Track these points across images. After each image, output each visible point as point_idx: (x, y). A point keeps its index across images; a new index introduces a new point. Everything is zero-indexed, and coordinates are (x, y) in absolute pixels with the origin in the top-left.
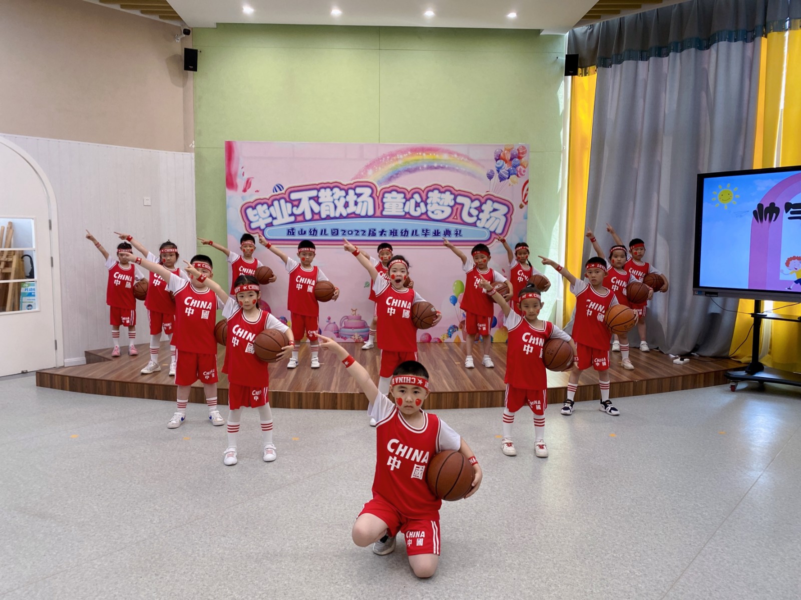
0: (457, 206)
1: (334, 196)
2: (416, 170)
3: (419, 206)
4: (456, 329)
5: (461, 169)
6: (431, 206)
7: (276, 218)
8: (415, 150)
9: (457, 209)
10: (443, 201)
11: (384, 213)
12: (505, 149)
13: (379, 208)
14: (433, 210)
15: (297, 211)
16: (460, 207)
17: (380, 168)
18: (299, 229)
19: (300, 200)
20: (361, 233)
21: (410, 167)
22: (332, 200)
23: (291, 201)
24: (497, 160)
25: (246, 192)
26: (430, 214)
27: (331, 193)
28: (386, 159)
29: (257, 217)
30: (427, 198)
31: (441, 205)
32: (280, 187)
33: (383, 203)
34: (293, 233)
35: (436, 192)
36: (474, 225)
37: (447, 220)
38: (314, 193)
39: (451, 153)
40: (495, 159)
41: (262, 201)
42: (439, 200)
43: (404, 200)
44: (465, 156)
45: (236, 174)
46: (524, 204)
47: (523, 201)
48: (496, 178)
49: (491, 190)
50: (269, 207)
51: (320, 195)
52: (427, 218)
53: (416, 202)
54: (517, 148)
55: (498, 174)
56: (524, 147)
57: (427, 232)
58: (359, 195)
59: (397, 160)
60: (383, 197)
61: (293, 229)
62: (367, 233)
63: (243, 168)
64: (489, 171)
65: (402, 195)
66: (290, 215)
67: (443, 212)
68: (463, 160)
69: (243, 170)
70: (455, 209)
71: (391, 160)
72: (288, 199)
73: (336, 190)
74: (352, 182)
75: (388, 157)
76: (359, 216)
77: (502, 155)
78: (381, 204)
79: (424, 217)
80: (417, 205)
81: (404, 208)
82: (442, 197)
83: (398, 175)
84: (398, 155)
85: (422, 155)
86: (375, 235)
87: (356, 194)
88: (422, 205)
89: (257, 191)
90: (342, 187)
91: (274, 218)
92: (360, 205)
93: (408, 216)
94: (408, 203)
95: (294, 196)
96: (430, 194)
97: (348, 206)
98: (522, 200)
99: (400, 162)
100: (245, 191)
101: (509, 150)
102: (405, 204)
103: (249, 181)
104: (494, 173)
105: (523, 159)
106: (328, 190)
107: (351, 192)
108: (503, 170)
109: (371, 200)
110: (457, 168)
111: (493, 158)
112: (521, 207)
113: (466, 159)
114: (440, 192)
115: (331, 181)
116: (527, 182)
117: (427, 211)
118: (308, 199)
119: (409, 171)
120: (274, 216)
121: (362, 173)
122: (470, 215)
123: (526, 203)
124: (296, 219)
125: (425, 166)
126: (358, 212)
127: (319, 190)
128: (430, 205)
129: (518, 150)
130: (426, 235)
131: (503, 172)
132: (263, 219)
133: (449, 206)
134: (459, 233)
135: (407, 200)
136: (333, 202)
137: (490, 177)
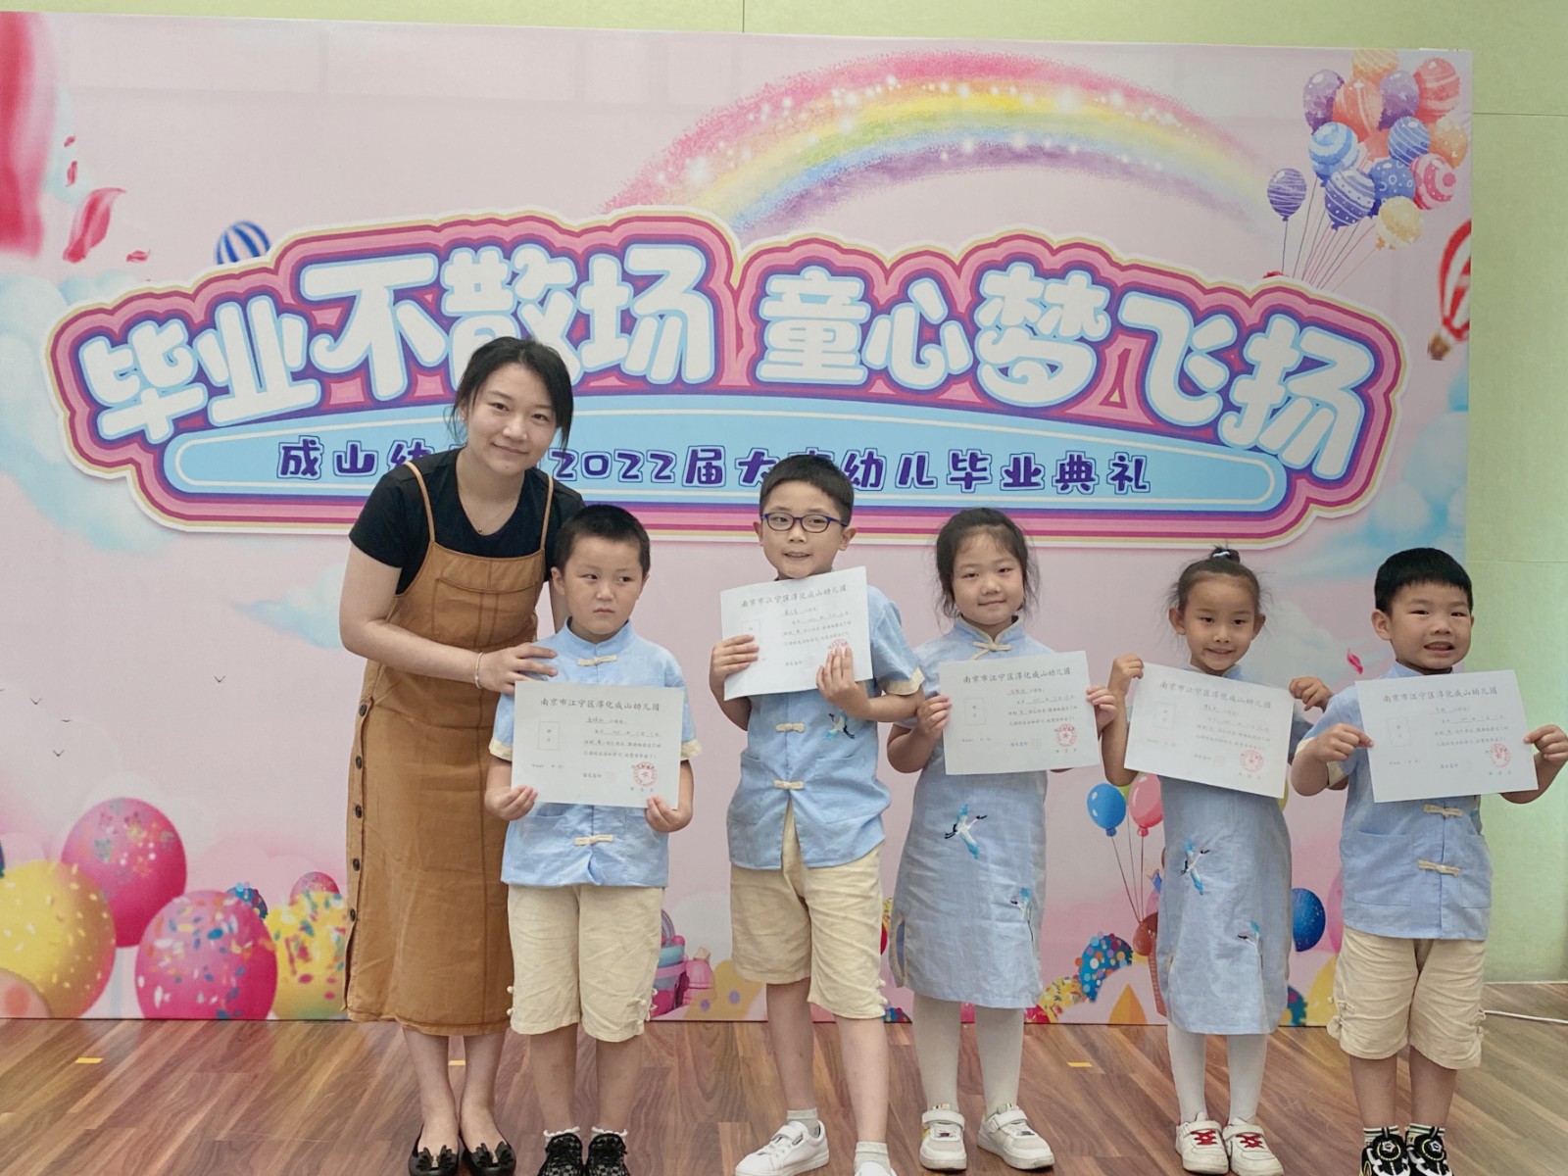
0: (1123, 342)
1: (520, 285)
2: (925, 163)
3: (937, 341)
4: (1121, 955)
5: (1145, 162)
6: (995, 342)
7: (224, 391)
8: (919, 70)
9: (1124, 357)
10: (1053, 315)
11: (766, 372)
12: (1358, 74)
13: (740, 346)
14: (1002, 362)
15: (332, 357)
16: (1137, 346)
17: (747, 154)
18: (343, 448)
19: (346, 304)
20: (648, 468)
21: (893, 150)
22: (510, 306)
23: (304, 307)
24: (1316, 124)
25: (83, 262)
26: (989, 379)
27: (503, 270)
28: (777, 107)
29: (133, 382)
30: (978, 300)
31: (1045, 338)
32: (251, 237)
33: (762, 325)
34: (311, 463)
35: (1021, 271)
36: (1207, 434)
37: (1074, 410)
38: (419, 270)
39: (1093, 85)
40: (1308, 115)
41: (160, 306)
42: (1033, 314)
43: (863, 311)
44: (1164, 104)
45: (36, 173)
46: (1447, 337)
47: (1447, 322)
48: (1313, 209)
49: (1288, 270)
50: (194, 332)
51: (447, 280)
52: (973, 398)
53: (923, 321)
54: (1413, 71)
55: (1321, 192)
56: (1445, 68)
57: (974, 468)
58: (641, 284)
59: (832, 113)
60: (761, 294)
61: (308, 446)
62: (680, 468)
63: (71, 140)
64: (1282, 174)
65: (856, 286)
66: (297, 376)
67: (1053, 368)
68: (1152, 118)
69: (72, 153)
70: (1112, 354)
71: (803, 116)
72: (288, 299)
73: (529, 256)
74: (609, 219)
75: (788, 102)
76: (639, 385)
77: (1340, 98)
78: (749, 329)
79: (962, 392)
80: (928, 334)
81: (860, 351)
82: (1048, 299)
83: (837, 189)
84: (835, 93)
85: (953, 92)
86: (719, 479)
87: (626, 277)
88: (952, 333)
89: (139, 257)
90: (559, 240)
91: (217, 391)
92: (645, 329)
93: (880, 387)
94: (881, 323)
95: (319, 283)
96: (991, 282)
97: (586, 336)
98: (1439, 320)
99: (846, 125)
100: (76, 253)
101: (1376, 79)
102: (866, 328)
103: (101, 208)
104: (1304, 188)
105: (1443, 124)
106: (491, 254)
107: (603, 267)
108: (1346, 174)
109: (702, 307)
110: (1125, 159)
111: (1300, 113)
112: (1438, 351)
113: (1169, 118)
114: (1042, 273)
115: (505, 214)
116: (1464, 231)
117: (976, 362)
118: (389, 297)
119: (890, 168)
120: (218, 378)
121: (661, 178)
122: (1188, 386)
123: (1459, 334)
124: (326, 393)
125: (968, 146)
126: (633, 367)
127: (443, 256)
128: (993, 334)
129: (1417, 76)
130: (968, 481)
131: (1351, 180)
132: (164, 392)
133: (1082, 340)
134: (1131, 473)
135: (880, 309)
136: (515, 314)
137: (1285, 205)
